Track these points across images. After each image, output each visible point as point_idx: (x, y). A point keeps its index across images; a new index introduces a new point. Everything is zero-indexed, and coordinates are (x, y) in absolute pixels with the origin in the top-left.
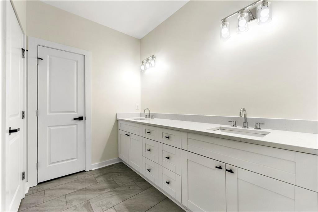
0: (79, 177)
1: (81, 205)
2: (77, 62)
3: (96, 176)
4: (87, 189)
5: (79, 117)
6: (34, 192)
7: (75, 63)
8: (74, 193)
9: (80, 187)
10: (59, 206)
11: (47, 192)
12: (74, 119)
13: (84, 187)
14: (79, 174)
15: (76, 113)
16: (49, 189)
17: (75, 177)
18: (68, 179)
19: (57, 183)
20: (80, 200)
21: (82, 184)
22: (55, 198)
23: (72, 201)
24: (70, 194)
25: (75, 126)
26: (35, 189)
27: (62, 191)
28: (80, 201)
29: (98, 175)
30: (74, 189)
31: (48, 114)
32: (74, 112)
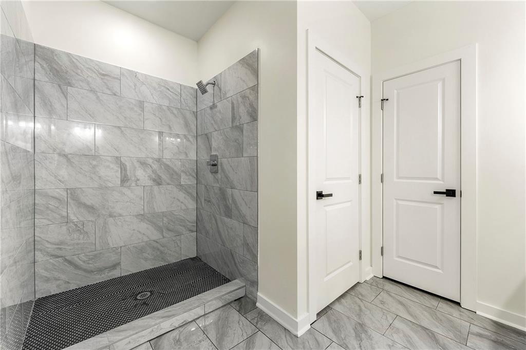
0: (440, 308)
1: (402, 348)
2: (444, 80)
3: (475, 329)
4: (435, 337)
5: (447, 190)
6: (374, 284)
7: (440, 85)
8: (409, 323)
9: (425, 324)
10: (379, 321)
11: (384, 295)
12: (435, 193)
13: (434, 329)
14: (446, 301)
15: (442, 182)
16: (388, 292)
17: (434, 302)
18: (422, 298)
19: (403, 292)
20: (408, 341)
21: (433, 321)
22: (384, 308)
23: (398, 330)
24: (404, 320)
25: (438, 207)
26: (376, 281)
27: (400, 307)
28: (407, 343)
29: (481, 332)
30: (415, 317)
31: (396, 180)
32: (437, 179)
